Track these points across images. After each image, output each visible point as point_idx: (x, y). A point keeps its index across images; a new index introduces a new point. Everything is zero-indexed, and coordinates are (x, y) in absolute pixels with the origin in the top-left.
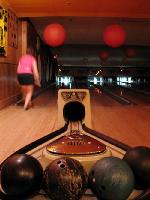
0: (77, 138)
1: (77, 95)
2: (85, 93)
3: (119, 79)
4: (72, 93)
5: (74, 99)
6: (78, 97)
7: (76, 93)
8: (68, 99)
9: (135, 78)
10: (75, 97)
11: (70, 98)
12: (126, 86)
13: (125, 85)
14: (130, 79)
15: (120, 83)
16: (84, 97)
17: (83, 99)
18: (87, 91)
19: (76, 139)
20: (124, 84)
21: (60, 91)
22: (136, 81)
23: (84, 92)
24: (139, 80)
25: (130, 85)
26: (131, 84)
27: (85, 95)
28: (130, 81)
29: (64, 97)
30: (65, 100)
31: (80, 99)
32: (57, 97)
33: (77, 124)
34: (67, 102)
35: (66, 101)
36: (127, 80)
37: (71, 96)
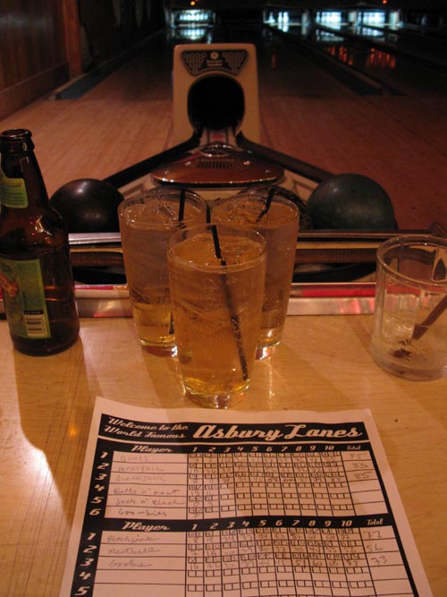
0: (220, 154)
1: (224, 59)
2: (244, 52)
3: (362, 16)
4: (209, 52)
5: (215, 69)
6: (225, 65)
7: (220, 52)
8: (200, 69)
9: (413, 14)
10: (217, 65)
11: (204, 66)
12: (383, 40)
13: (378, 37)
14: (395, 16)
15: (364, 29)
16: (242, 63)
17: (239, 68)
18: (250, 48)
19: (218, 156)
20: (376, 33)
21: (178, 49)
22: (415, 23)
23: (240, 51)
24: (423, 21)
25: (394, 35)
26: (398, 32)
27: (245, 58)
28: (395, 21)
29: (188, 64)
30: (191, 74)
31: (230, 68)
32: (171, 67)
33: (224, 134)
34: (198, 77)
35: (194, 75)
36: (387, 19)
37: (208, 61)
